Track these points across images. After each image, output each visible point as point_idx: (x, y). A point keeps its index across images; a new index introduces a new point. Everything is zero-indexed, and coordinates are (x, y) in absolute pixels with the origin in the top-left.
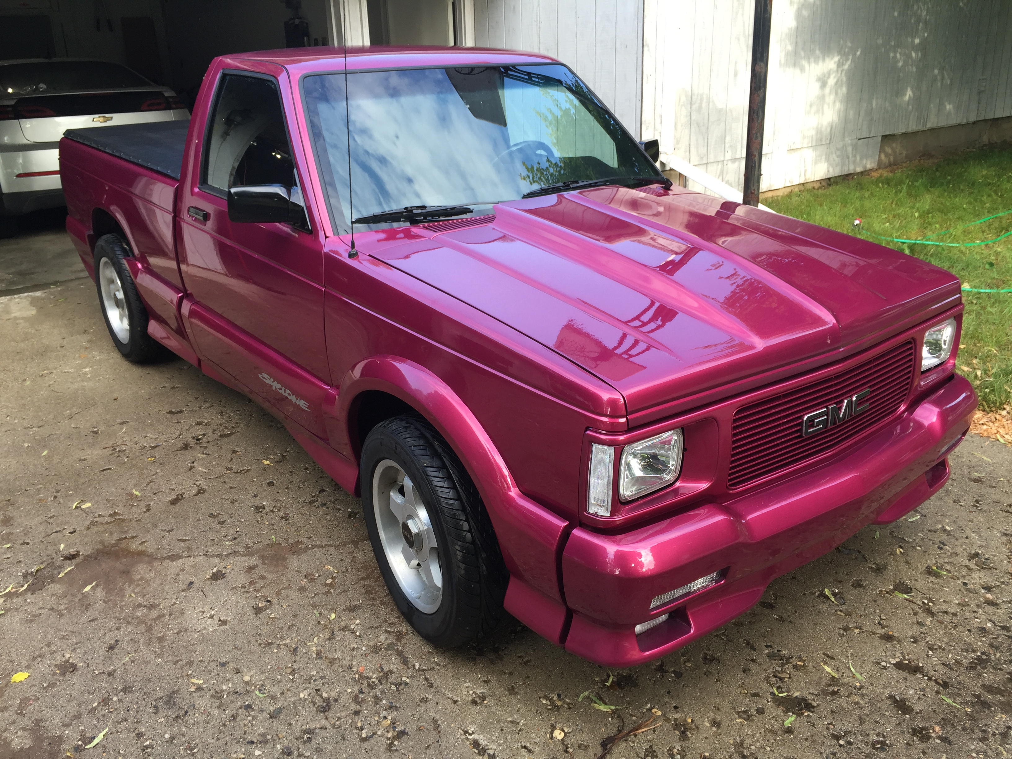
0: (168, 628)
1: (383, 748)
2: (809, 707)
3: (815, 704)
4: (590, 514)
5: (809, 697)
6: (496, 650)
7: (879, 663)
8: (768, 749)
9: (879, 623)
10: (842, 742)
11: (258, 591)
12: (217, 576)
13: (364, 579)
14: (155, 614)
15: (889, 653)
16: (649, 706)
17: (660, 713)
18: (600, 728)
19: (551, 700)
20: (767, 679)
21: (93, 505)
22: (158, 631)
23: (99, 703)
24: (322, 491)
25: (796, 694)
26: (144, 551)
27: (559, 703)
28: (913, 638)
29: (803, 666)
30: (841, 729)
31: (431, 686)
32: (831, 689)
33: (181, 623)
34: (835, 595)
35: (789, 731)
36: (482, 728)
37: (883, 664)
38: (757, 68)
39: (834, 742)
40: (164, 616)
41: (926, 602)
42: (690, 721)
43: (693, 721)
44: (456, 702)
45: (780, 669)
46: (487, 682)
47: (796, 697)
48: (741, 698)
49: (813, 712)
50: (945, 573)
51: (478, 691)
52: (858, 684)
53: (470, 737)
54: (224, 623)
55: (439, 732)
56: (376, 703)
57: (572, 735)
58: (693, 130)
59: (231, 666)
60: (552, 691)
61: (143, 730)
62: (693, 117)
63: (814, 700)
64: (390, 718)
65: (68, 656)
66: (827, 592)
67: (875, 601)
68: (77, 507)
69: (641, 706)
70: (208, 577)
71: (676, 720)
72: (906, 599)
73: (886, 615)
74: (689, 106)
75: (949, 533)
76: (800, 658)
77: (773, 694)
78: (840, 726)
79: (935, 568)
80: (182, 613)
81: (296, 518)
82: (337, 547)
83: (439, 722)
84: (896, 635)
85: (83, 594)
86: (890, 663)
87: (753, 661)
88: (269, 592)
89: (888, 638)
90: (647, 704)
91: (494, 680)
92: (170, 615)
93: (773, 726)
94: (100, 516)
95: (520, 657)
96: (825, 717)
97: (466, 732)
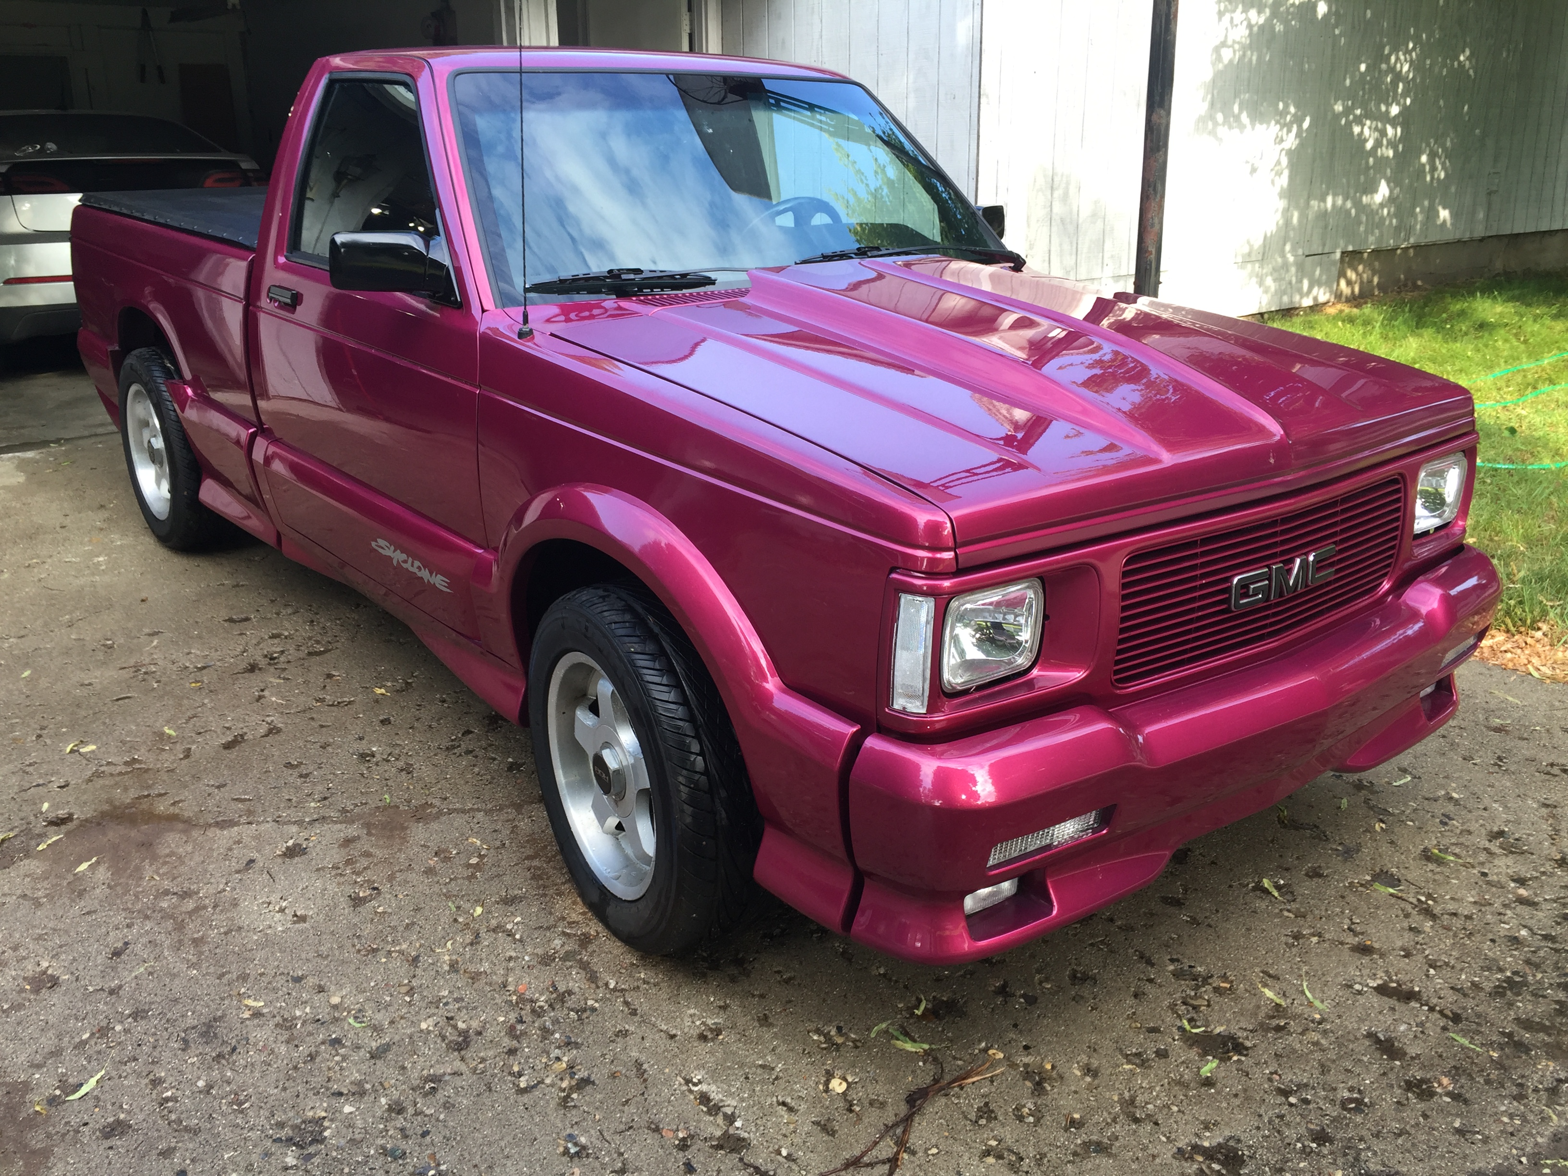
0: (211, 925)
1: (553, 1104)
2: (1240, 1048)
3: (1248, 1044)
4: (894, 710)
5: (1239, 1034)
6: (739, 963)
7: (1351, 987)
8: (1175, 1109)
9: (1349, 929)
10: (1292, 1100)
11: (358, 874)
12: (293, 852)
13: (528, 858)
14: (190, 904)
15: (1366, 972)
16: (983, 1044)
17: (1001, 1055)
18: (905, 1077)
19: (827, 1035)
20: (1172, 1007)
21: (99, 748)
22: (193, 929)
23: (93, 1034)
24: (468, 732)
25: (1219, 1029)
26: (178, 815)
27: (840, 1040)
28: (1404, 950)
29: (1230, 989)
30: (1291, 1081)
31: (634, 1013)
32: (1275, 1022)
33: (232, 919)
34: (1278, 888)
35: (1208, 1082)
36: (714, 1075)
37: (1357, 987)
38: (1154, 117)
39: (1280, 1099)
40: (205, 907)
41: (1423, 899)
42: (1049, 1067)
43: (1053, 1067)
44: (673, 1037)
45: (1193, 993)
46: (724, 1008)
47: (1219, 1034)
48: (1131, 1034)
49: (1246, 1055)
50: (1452, 858)
51: (710, 1022)
52: (1318, 1016)
53: (695, 1089)
54: (302, 919)
55: (645, 1080)
56: (544, 1038)
57: (859, 1086)
58: (1054, 229)
59: (311, 981)
60: (830, 1021)
61: (163, 1074)
62: (1055, 210)
63: (1247, 1038)
64: (565, 1059)
65: (45, 964)
66: (1266, 883)
67: (1343, 897)
68: (72, 751)
69: (972, 1044)
70: (278, 852)
71: (1026, 1066)
72: (1392, 895)
73: (1360, 916)
74: (1049, 193)
75: (1457, 802)
76: (1224, 978)
77: (1181, 1029)
78: (1290, 1077)
79: (1436, 851)
80: (235, 904)
81: (424, 770)
82: (488, 812)
83: (645, 1066)
84: (1376, 946)
85: (75, 875)
86: (1367, 985)
87: (1150, 981)
88: (375, 875)
89: (1364, 950)
90: (980, 1042)
91: (735, 1006)
92: (215, 907)
93: (1182, 1076)
94: (109, 763)
95: (779, 972)
96: (1266, 1062)
97: (688, 1081)
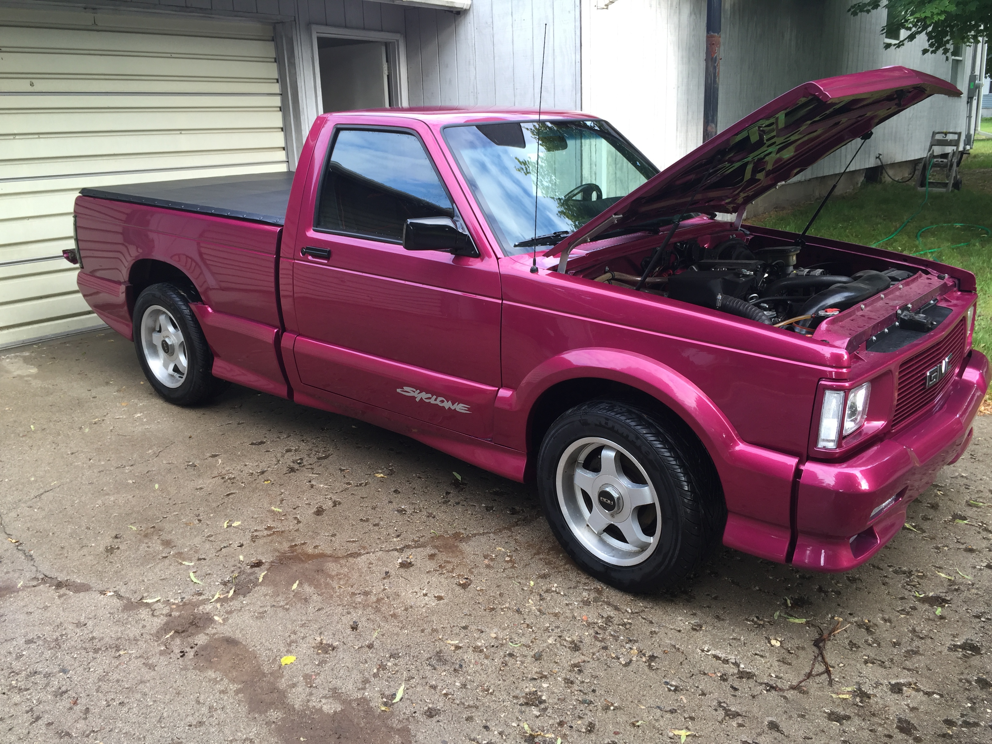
0: (394, 607)
1: (646, 669)
2: (946, 601)
3: (948, 598)
4: (819, 448)
5: (941, 594)
6: (685, 592)
7: (975, 568)
8: (935, 631)
9: (957, 541)
10: (983, 619)
11: (452, 572)
12: (405, 565)
13: (535, 554)
14: (373, 598)
15: (978, 560)
16: (830, 616)
17: (841, 619)
18: (805, 635)
19: (753, 621)
20: (903, 587)
21: (242, 523)
22: (386, 610)
23: (378, 669)
24: (448, 493)
25: (931, 594)
26: (322, 553)
27: (762, 623)
28: (988, 548)
29: (924, 575)
31: (651, 622)
32: (953, 587)
33: (403, 602)
34: (914, 527)
35: (942, 618)
36: (715, 645)
37: (978, 567)
39: (978, 620)
40: (382, 598)
41: (980, 524)
42: (867, 621)
43: (869, 621)
44: (680, 631)
45: (908, 580)
46: (694, 614)
47: (932, 596)
48: (894, 602)
49: (950, 604)
50: (981, 504)
51: (692, 622)
52: (970, 582)
53: (709, 653)
54: (440, 598)
55: (683, 653)
56: (617, 641)
57: (786, 641)
59: (473, 628)
60: (750, 615)
61: (434, 683)
63: (946, 596)
64: (635, 648)
65: (319, 639)
66: (907, 525)
67: (946, 528)
68: (228, 527)
69: (824, 617)
70: (398, 566)
71: (856, 622)
72: (966, 524)
73: (959, 536)
75: (966, 478)
76: (918, 571)
77: (916, 597)
78: (976, 610)
79: (972, 502)
80: (397, 595)
81: (441, 515)
82: (494, 533)
83: (677, 646)
84: (974, 548)
85: (293, 591)
86: (982, 566)
87: (886, 577)
88: (465, 572)
89: (971, 551)
90: (828, 614)
91: (699, 613)
92: (388, 598)
93: (929, 617)
94: (256, 531)
95: (708, 595)
96: (961, 605)
97: (703, 651)
